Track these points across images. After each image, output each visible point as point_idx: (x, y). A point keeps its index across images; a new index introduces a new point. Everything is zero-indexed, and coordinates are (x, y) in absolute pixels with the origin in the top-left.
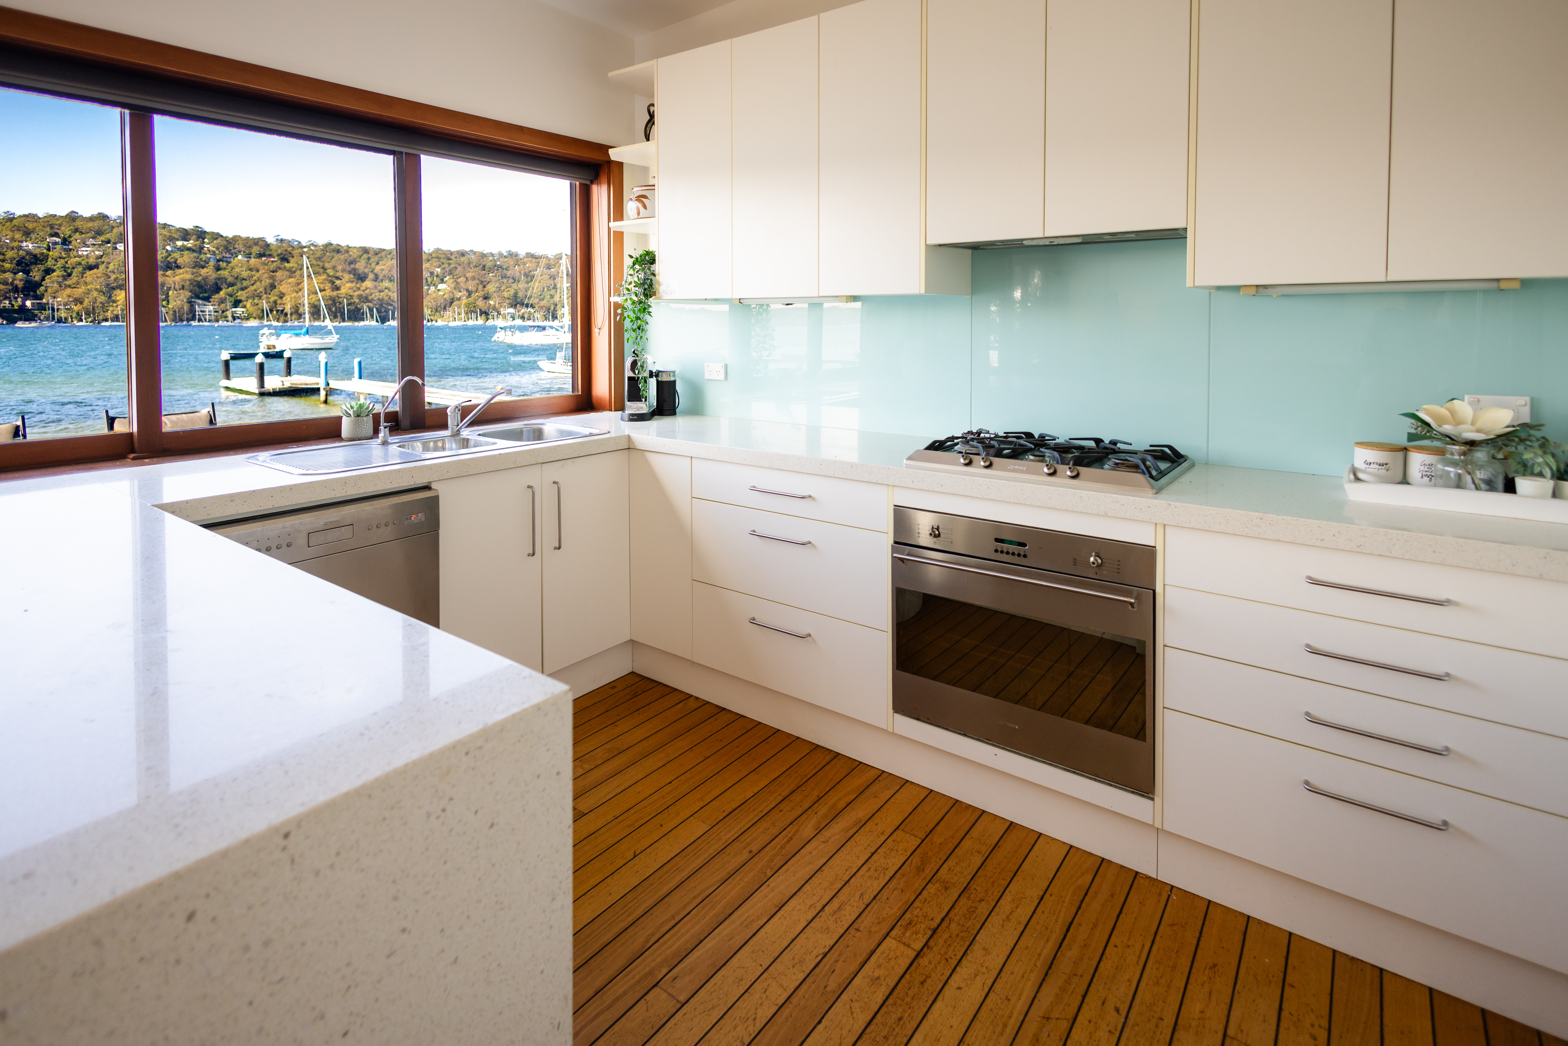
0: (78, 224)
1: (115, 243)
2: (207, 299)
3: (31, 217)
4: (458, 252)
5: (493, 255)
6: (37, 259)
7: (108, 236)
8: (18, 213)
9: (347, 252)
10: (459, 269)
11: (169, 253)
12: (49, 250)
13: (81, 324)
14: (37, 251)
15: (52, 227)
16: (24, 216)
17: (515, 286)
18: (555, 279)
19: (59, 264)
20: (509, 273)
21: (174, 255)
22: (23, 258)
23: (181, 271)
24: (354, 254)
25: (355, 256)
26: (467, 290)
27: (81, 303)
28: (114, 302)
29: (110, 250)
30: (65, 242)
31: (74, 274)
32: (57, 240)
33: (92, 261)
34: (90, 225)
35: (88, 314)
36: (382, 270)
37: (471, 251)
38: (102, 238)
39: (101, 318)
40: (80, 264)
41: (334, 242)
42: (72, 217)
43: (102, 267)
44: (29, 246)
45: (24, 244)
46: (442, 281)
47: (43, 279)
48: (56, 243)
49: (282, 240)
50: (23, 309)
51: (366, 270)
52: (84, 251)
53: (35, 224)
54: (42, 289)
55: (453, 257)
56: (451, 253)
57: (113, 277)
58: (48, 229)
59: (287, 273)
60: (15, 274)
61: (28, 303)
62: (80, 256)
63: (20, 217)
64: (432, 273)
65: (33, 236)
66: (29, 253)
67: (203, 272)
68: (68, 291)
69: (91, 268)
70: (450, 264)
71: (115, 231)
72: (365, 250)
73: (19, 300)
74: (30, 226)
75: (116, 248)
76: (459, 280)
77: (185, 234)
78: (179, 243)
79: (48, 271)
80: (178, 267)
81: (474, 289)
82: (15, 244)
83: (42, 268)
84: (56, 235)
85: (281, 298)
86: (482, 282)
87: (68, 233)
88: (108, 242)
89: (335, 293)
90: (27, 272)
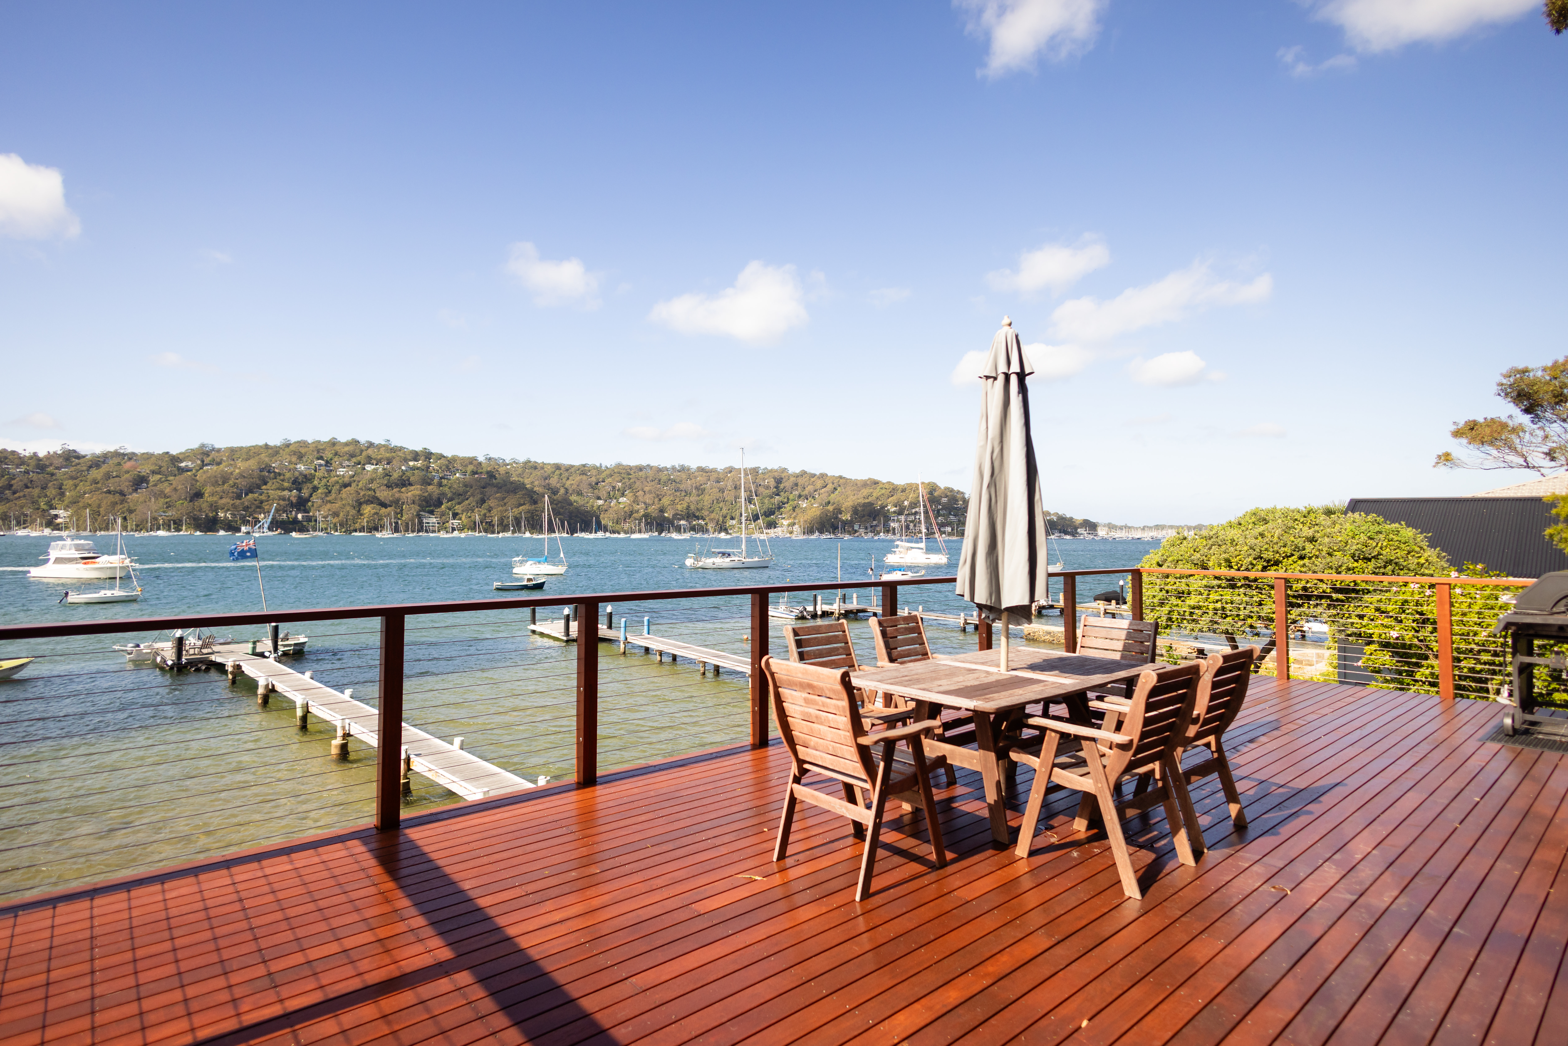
0: (337, 448)
1: (364, 465)
2: (431, 512)
3: (303, 444)
4: (636, 467)
5: (667, 469)
6: (308, 478)
7: (359, 458)
8: (293, 439)
9: (543, 468)
10: (638, 483)
11: (404, 472)
12: (315, 471)
13: (336, 534)
14: (307, 472)
15: (318, 452)
16: (298, 442)
17: (687, 499)
18: (723, 492)
19: (323, 483)
20: (682, 487)
21: (408, 474)
22: (297, 478)
23: (412, 488)
24: (548, 470)
25: (549, 472)
26: (645, 503)
27: (338, 516)
28: (362, 515)
29: (360, 471)
30: (328, 463)
31: (333, 491)
32: (322, 462)
33: (346, 480)
34: (346, 449)
35: (342, 525)
36: (572, 485)
37: (648, 465)
38: (354, 460)
39: (352, 528)
40: (337, 482)
41: (532, 460)
42: (333, 443)
43: (354, 485)
44: (301, 467)
45: (298, 466)
46: (623, 495)
47: (311, 496)
48: (320, 465)
49: (490, 459)
50: (295, 521)
51: (558, 485)
52: (341, 471)
53: (306, 449)
54: (310, 504)
55: (632, 472)
56: (631, 468)
57: (362, 493)
58: (315, 453)
59: (495, 489)
60: (291, 491)
61: (300, 516)
62: (338, 476)
63: (295, 443)
64: (614, 488)
65: (304, 459)
66: (301, 473)
67: (430, 488)
68: (329, 506)
69: (346, 485)
70: (630, 479)
71: (364, 454)
72: (558, 467)
73: (294, 513)
74: (303, 451)
75: (364, 469)
76: (638, 494)
77: (416, 456)
78: (411, 463)
79: (315, 489)
80: (411, 485)
81: (651, 502)
82: (292, 466)
83: (310, 486)
84: (321, 458)
85: (490, 511)
86: (658, 496)
87: (330, 456)
88: (359, 464)
89: (533, 507)
90: (299, 490)
